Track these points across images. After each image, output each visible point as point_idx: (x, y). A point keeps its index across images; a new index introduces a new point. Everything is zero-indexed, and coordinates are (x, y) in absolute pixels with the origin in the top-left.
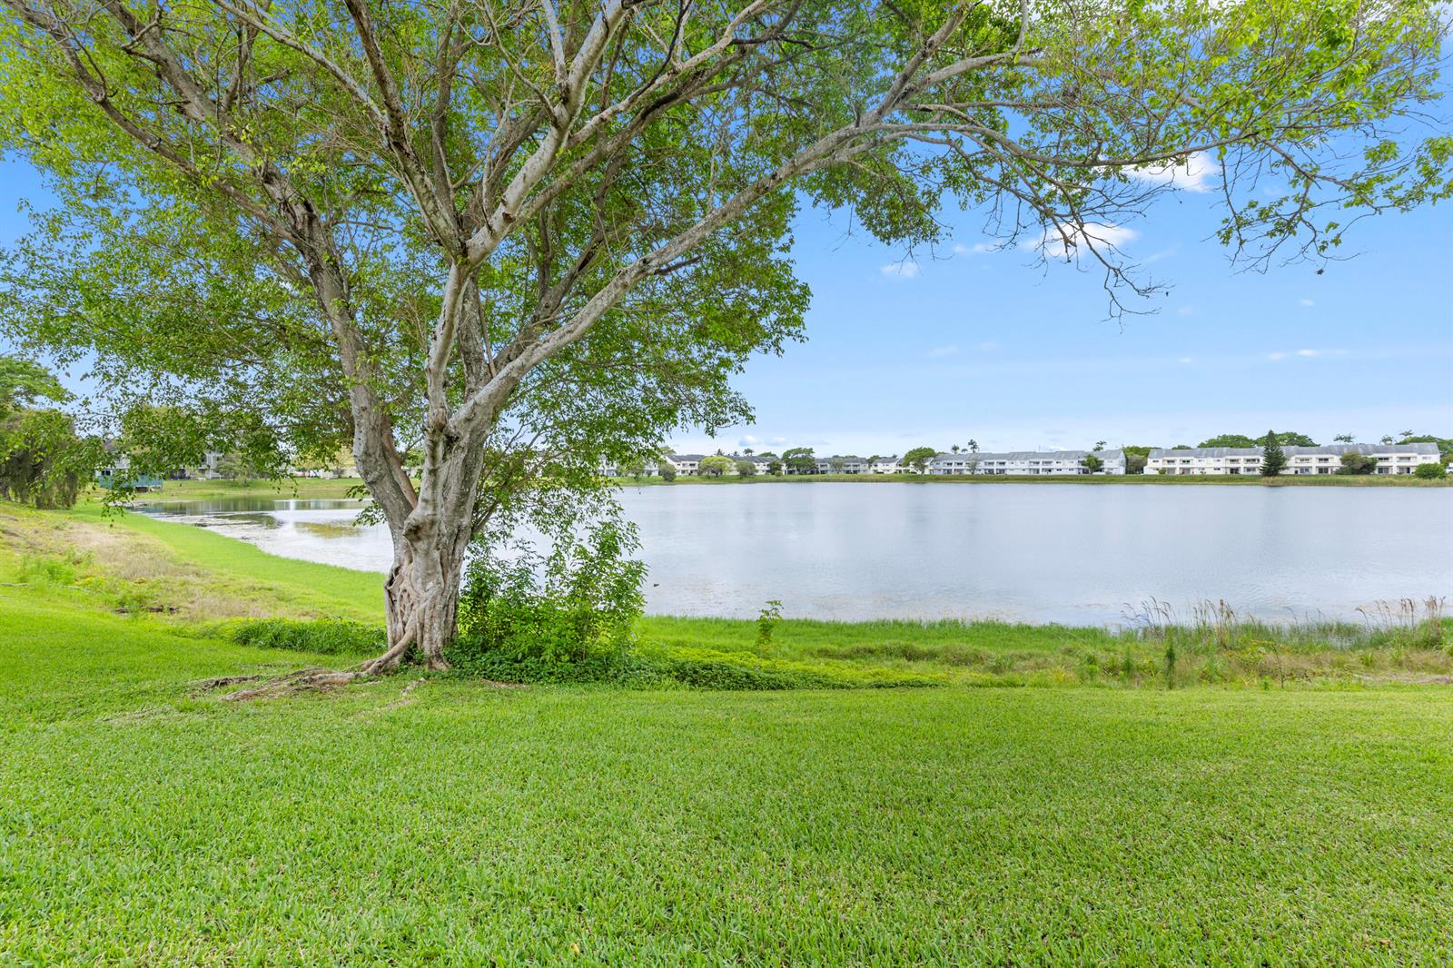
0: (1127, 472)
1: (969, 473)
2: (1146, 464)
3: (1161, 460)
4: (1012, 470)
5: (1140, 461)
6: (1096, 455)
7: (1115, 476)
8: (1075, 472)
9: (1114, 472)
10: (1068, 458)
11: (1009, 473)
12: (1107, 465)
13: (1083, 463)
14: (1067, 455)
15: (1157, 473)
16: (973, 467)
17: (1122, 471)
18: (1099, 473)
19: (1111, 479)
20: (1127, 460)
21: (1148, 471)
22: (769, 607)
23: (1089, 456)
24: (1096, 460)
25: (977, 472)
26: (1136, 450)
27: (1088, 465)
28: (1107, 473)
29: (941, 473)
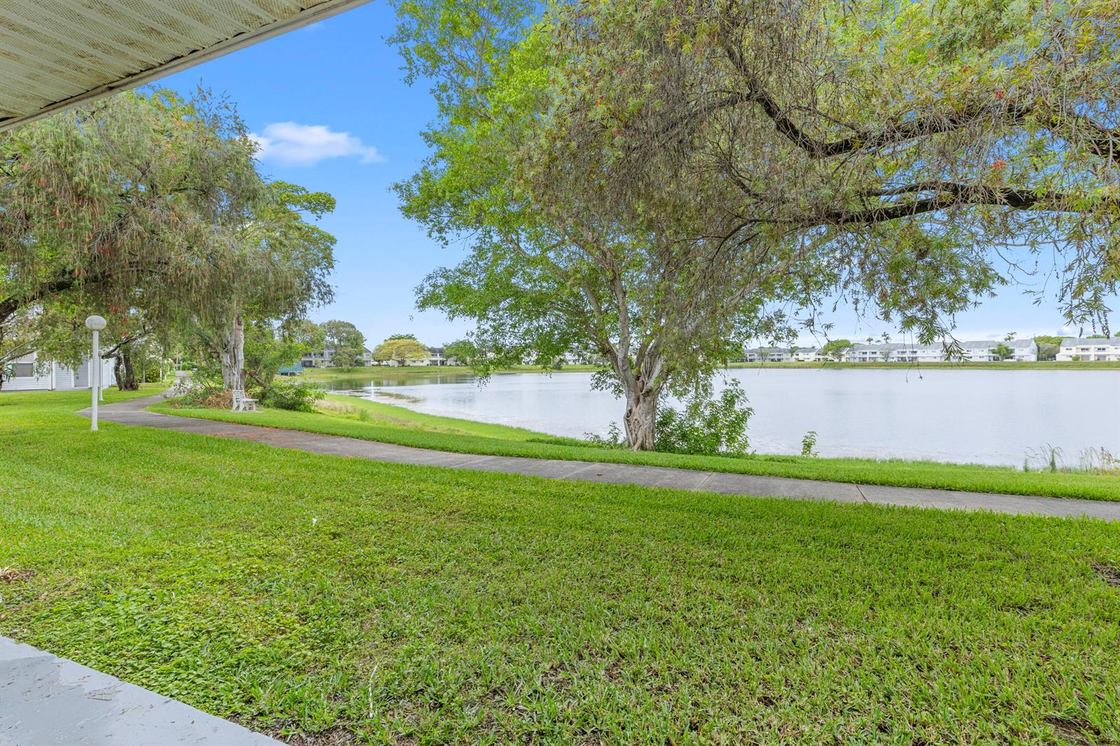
0: (1038, 360)
1: (883, 361)
2: (1058, 352)
3: (1074, 348)
4: (924, 357)
5: (1051, 350)
6: (1008, 344)
7: (1027, 363)
8: (986, 360)
9: (1025, 359)
10: (978, 347)
11: (920, 360)
12: (1018, 353)
13: (993, 352)
14: (978, 344)
15: (1070, 359)
16: (887, 356)
17: (1033, 358)
18: (1010, 360)
19: (1022, 365)
20: (1039, 348)
21: (1059, 358)
22: (809, 435)
23: (1000, 345)
24: (1007, 350)
25: (889, 360)
26: (1048, 339)
27: (999, 353)
28: (1018, 360)
29: (857, 361)
